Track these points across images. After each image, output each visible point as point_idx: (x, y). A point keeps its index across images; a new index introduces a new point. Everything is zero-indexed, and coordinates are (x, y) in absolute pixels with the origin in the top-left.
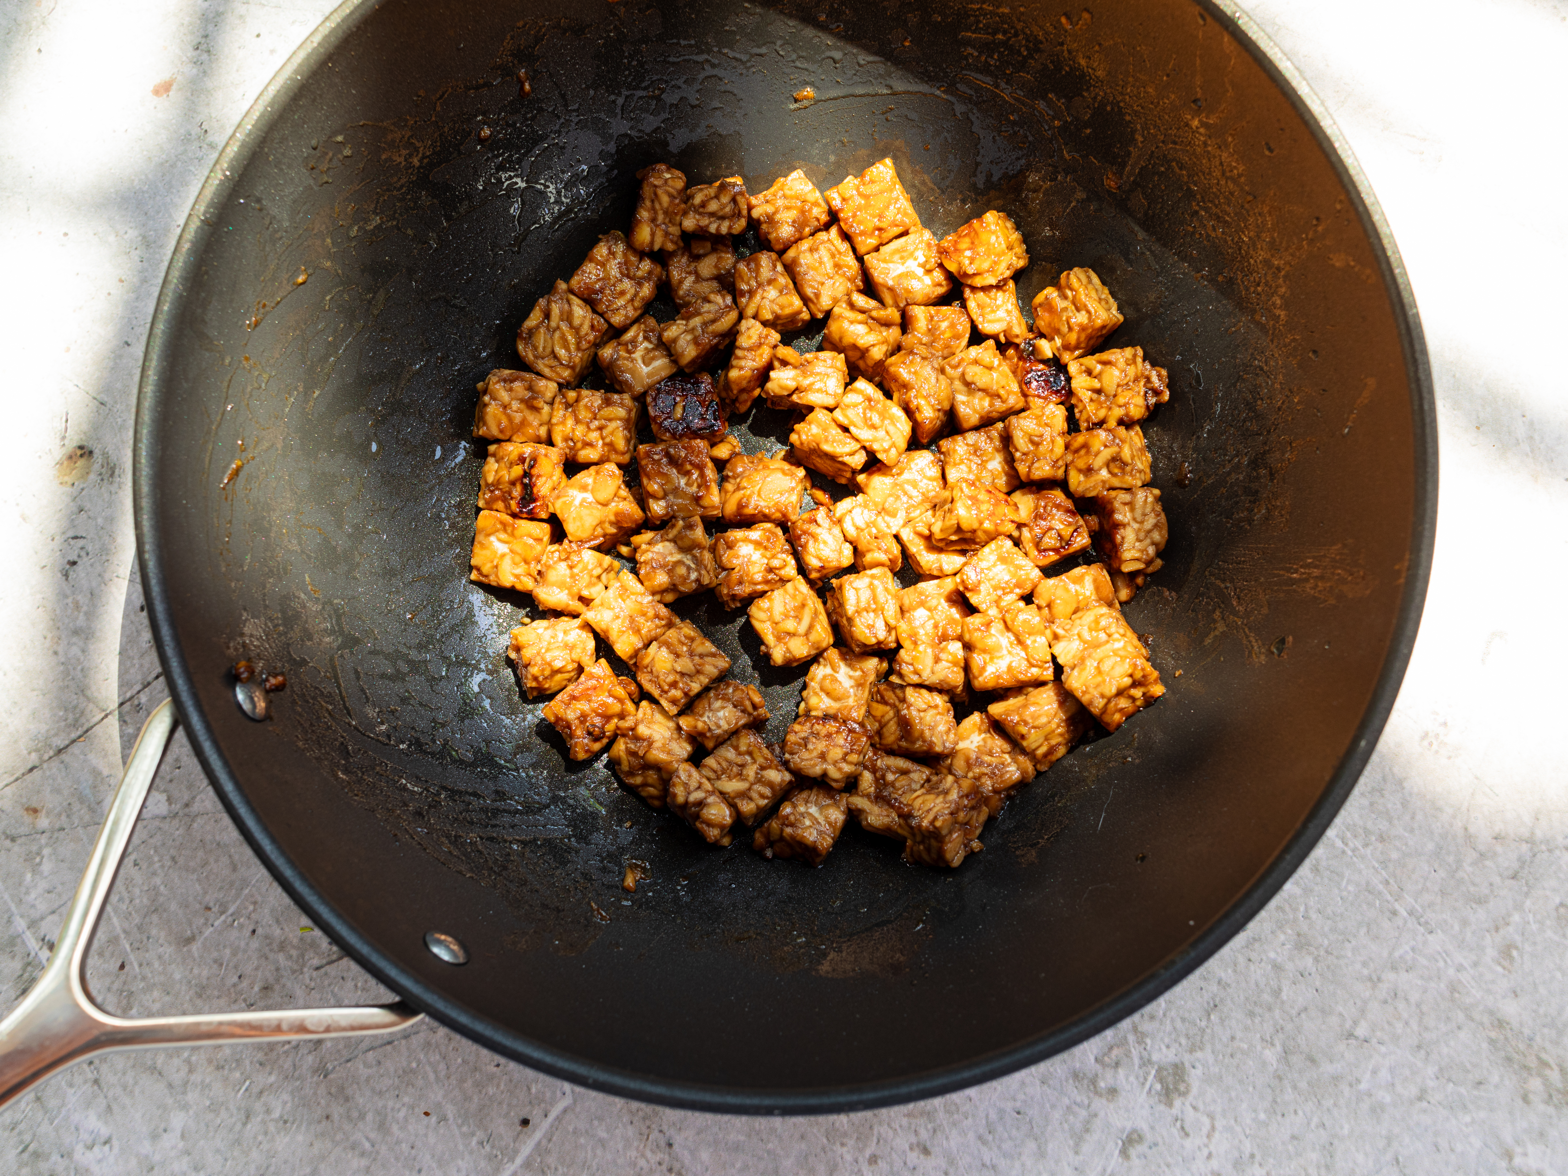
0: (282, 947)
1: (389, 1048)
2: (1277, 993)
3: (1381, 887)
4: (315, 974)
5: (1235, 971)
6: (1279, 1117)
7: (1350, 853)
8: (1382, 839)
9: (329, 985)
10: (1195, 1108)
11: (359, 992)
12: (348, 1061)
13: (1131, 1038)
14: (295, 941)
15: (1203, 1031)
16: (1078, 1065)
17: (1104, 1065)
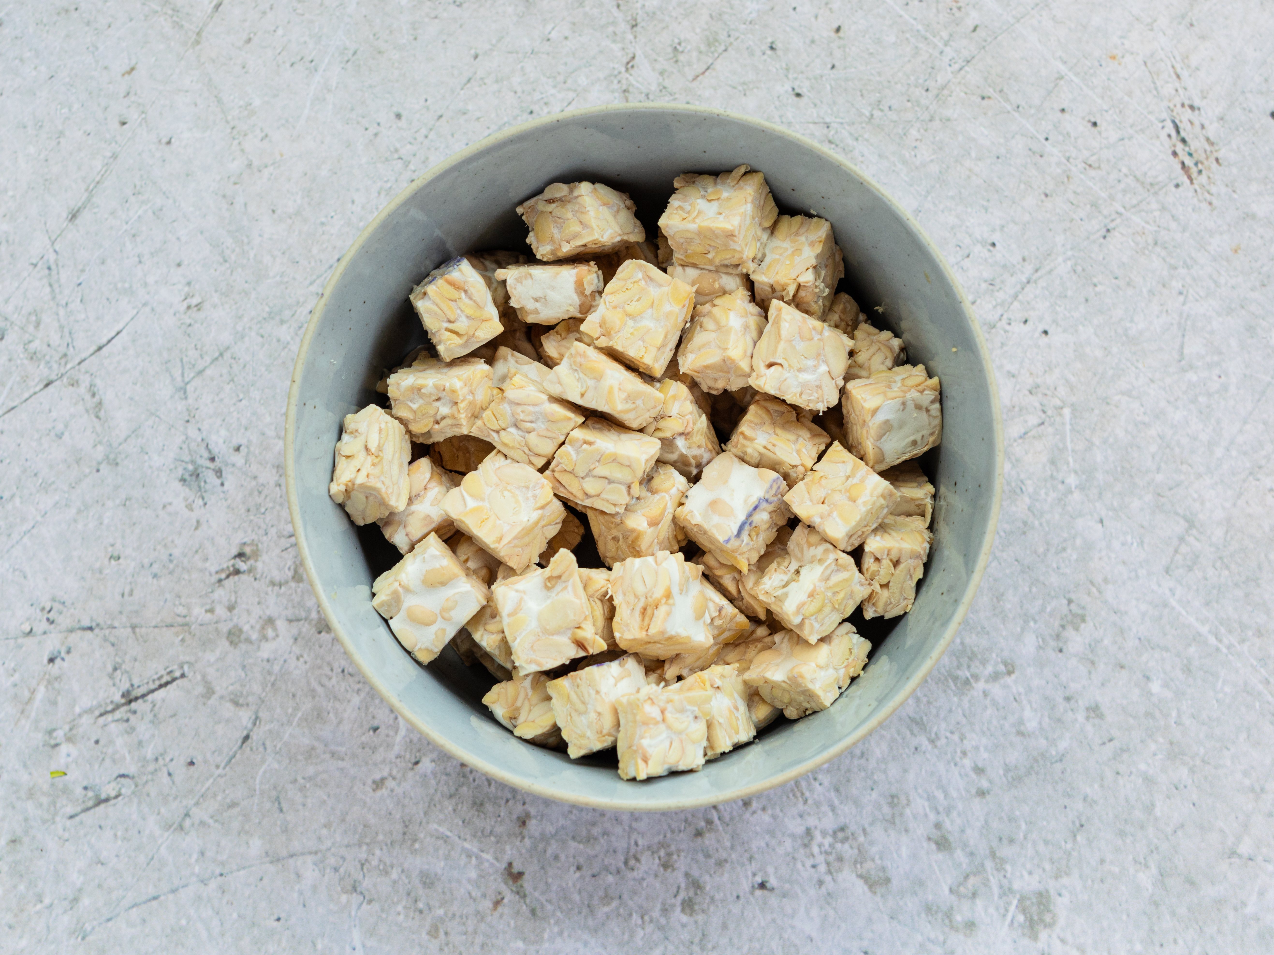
0: (31, 794)
1: (154, 903)
2: (1150, 808)
3: (1260, 687)
4: (69, 823)
5: (1102, 786)
6: (1157, 948)
7: (1224, 650)
8: (1259, 633)
9: (85, 835)
10: (1063, 941)
11: (120, 842)
12: (109, 920)
13: (989, 865)
14: (46, 787)
15: (1069, 854)
16: (930, 897)
17: (959, 896)
